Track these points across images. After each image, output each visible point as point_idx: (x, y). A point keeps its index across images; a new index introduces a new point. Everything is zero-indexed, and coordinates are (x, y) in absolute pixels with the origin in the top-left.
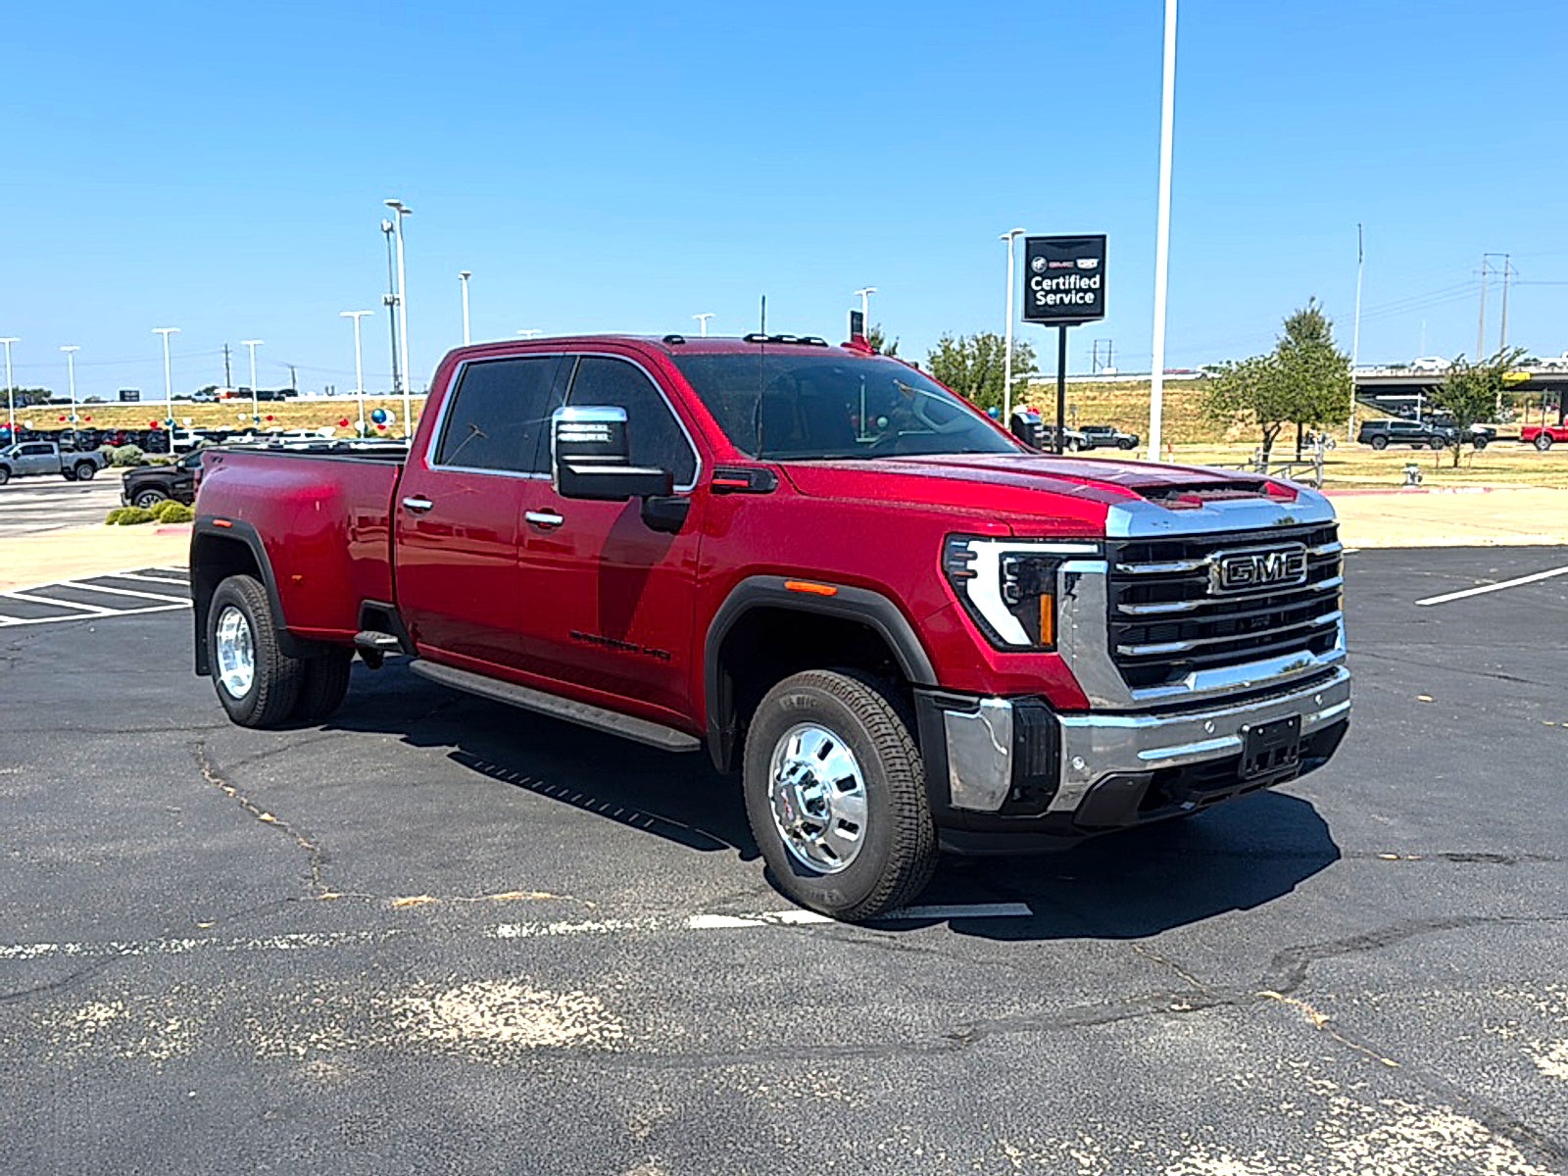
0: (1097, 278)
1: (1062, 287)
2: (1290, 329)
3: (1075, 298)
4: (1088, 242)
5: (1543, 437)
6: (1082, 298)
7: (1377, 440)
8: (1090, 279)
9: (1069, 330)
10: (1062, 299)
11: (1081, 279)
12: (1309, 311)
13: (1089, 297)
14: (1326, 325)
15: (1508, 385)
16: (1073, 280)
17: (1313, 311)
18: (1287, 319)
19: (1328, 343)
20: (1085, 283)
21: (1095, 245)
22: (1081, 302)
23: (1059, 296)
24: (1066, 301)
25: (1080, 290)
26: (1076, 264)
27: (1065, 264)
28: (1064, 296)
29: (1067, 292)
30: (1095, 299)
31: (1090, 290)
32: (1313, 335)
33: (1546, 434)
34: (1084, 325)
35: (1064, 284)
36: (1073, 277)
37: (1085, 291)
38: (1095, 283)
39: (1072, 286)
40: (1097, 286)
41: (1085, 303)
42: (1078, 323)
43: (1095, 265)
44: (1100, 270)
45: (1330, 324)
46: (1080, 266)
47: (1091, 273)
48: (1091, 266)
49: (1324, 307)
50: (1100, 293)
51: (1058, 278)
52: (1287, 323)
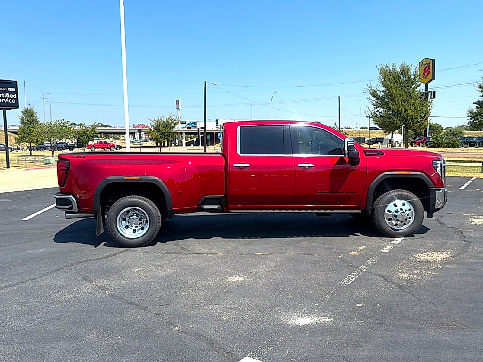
0: (16, 95)
1: (3, 97)
2: (24, 114)
3: (9, 101)
4: (12, 83)
5: (93, 147)
6: (11, 101)
7: (42, 148)
8: (13, 95)
9: (7, 111)
10: (4, 101)
11: (10, 95)
12: (29, 108)
13: (13, 101)
14: (35, 113)
15: (97, 133)
16: (7, 95)
17: (30, 108)
18: (22, 110)
19: (36, 118)
20: (11, 96)
21: (14, 84)
22: (11, 102)
23: (2, 100)
24: (6, 101)
25: (10, 98)
26: (8, 89)
27: (3, 89)
28: (5, 100)
29: (6, 98)
30: (15, 102)
31: (13, 98)
32: (32, 116)
33: (94, 146)
34: (12, 110)
35: (4, 96)
36: (7, 94)
37: (12, 99)
38: (15, 96)
39: (7, 97)
40: (16, 97)
41: (12, 103)
42: (10, 109)
43: (14, 90)
44: (16, 92)
45: (36, 113)
46: (9, 90)
47: (14, 93)
48: (13, 91)
49: (34, 107)
50: (17, 100)
51: (2, 93)
52: (22, 112)
